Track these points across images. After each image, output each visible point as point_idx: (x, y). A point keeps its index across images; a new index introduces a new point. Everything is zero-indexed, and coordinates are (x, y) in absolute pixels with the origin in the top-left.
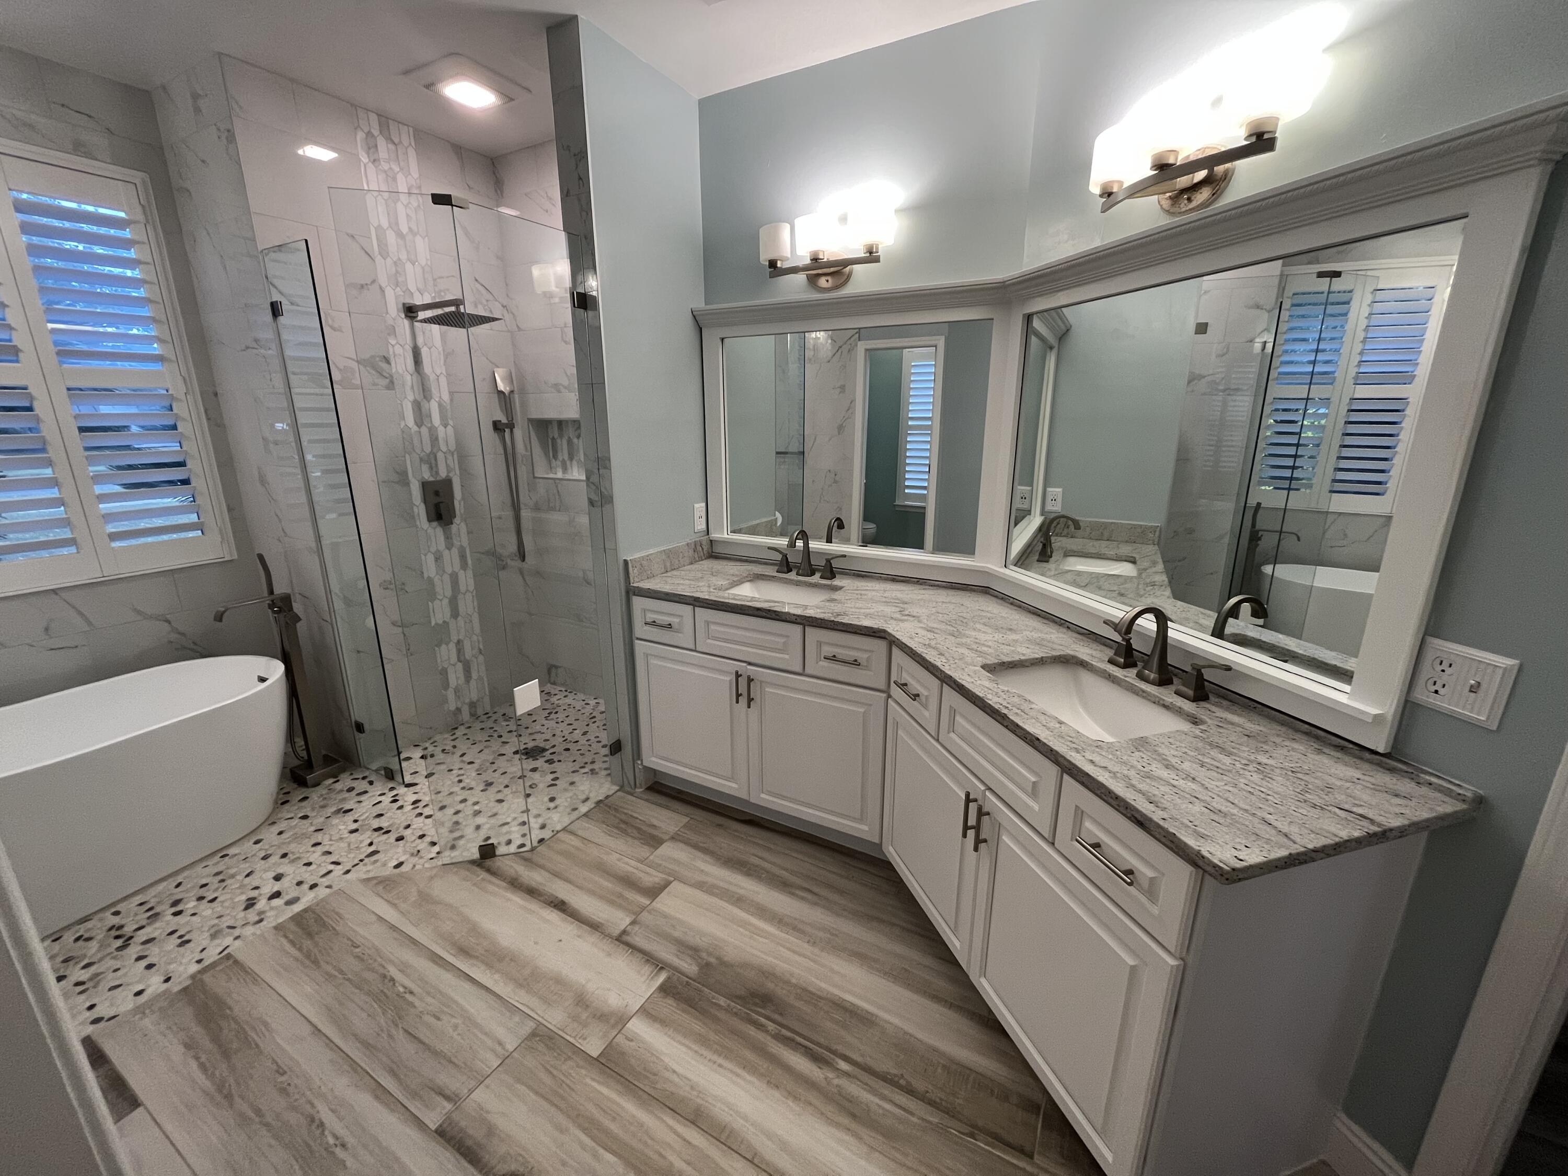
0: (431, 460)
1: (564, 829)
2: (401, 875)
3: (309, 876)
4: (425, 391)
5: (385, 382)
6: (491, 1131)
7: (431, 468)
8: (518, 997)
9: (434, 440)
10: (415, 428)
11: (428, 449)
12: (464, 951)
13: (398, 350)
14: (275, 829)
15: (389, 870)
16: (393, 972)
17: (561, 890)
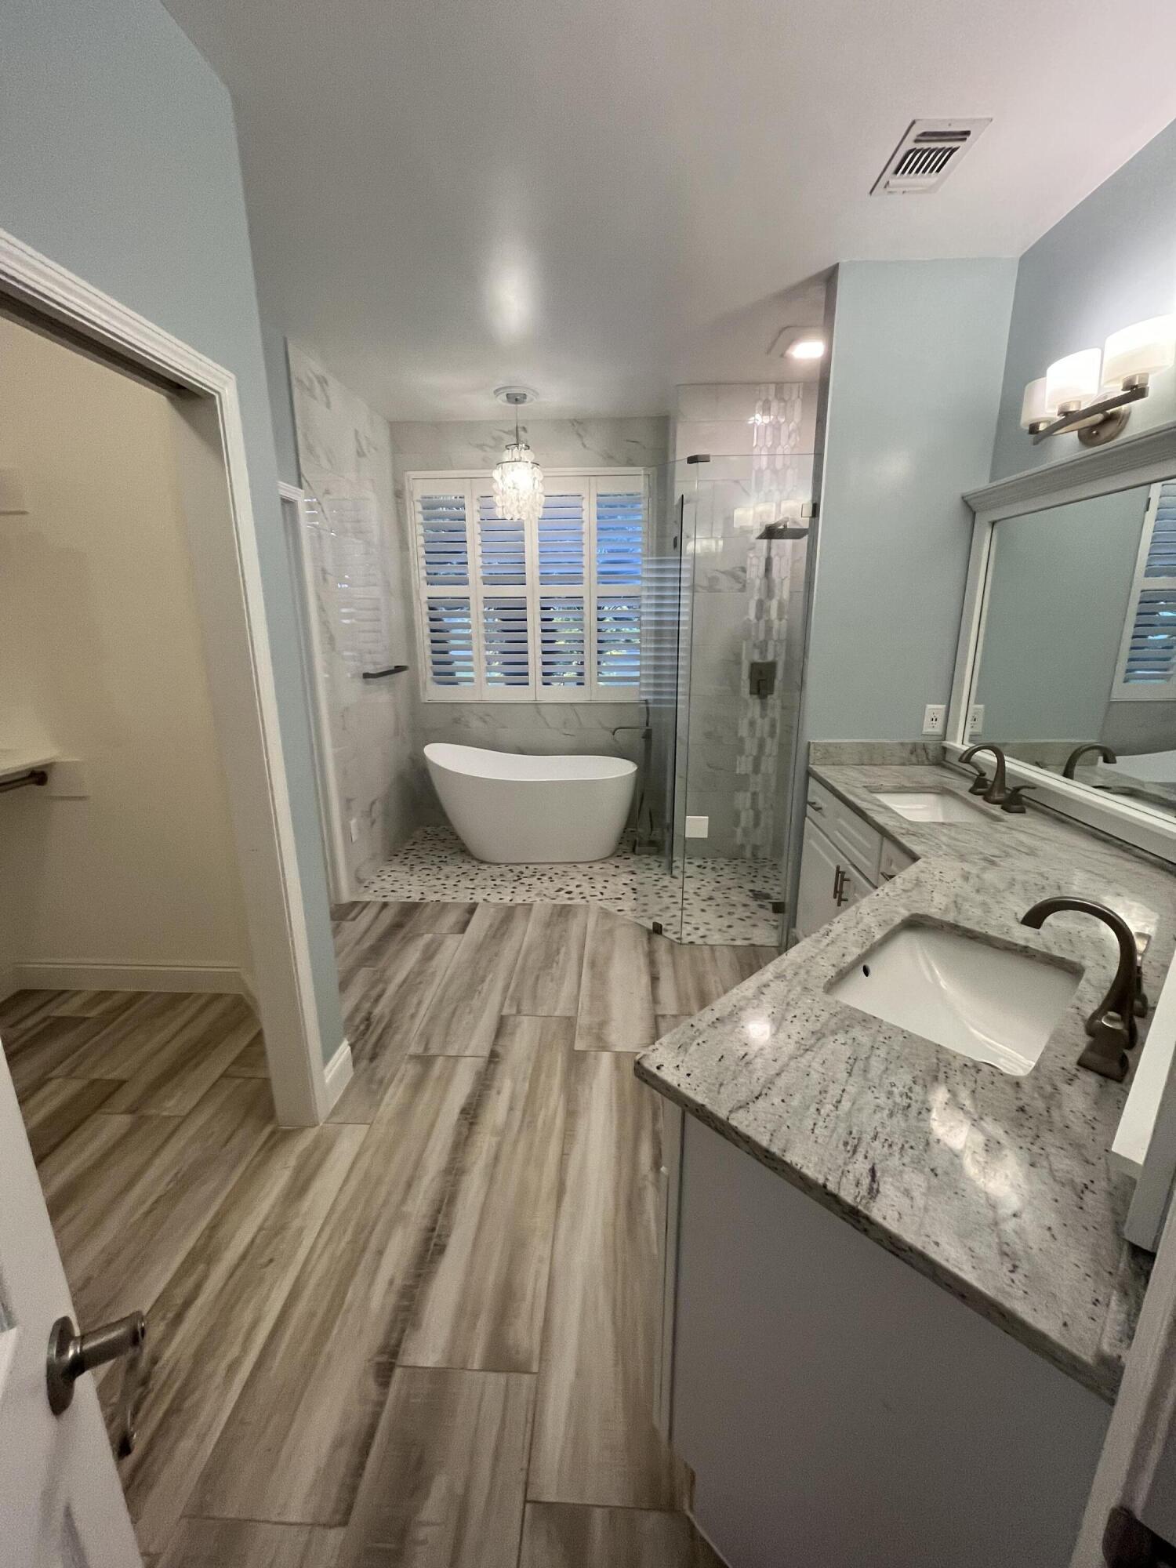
0: (762, 647)
1: (712, 946)
2: (617, 916)
3: (587, 891)
4: (769, 592)
5: (740, 586)
6: (513, 1034)
7: (761, 653)
8: (584, 999)
9: (769, 629)
10: (755, 621)
11: (762, 637)
12: (593, 964)
13: (755, 561)
14: (601, 866)
15: (613, 910)
16: (563, 950)
17: (666, 973)
